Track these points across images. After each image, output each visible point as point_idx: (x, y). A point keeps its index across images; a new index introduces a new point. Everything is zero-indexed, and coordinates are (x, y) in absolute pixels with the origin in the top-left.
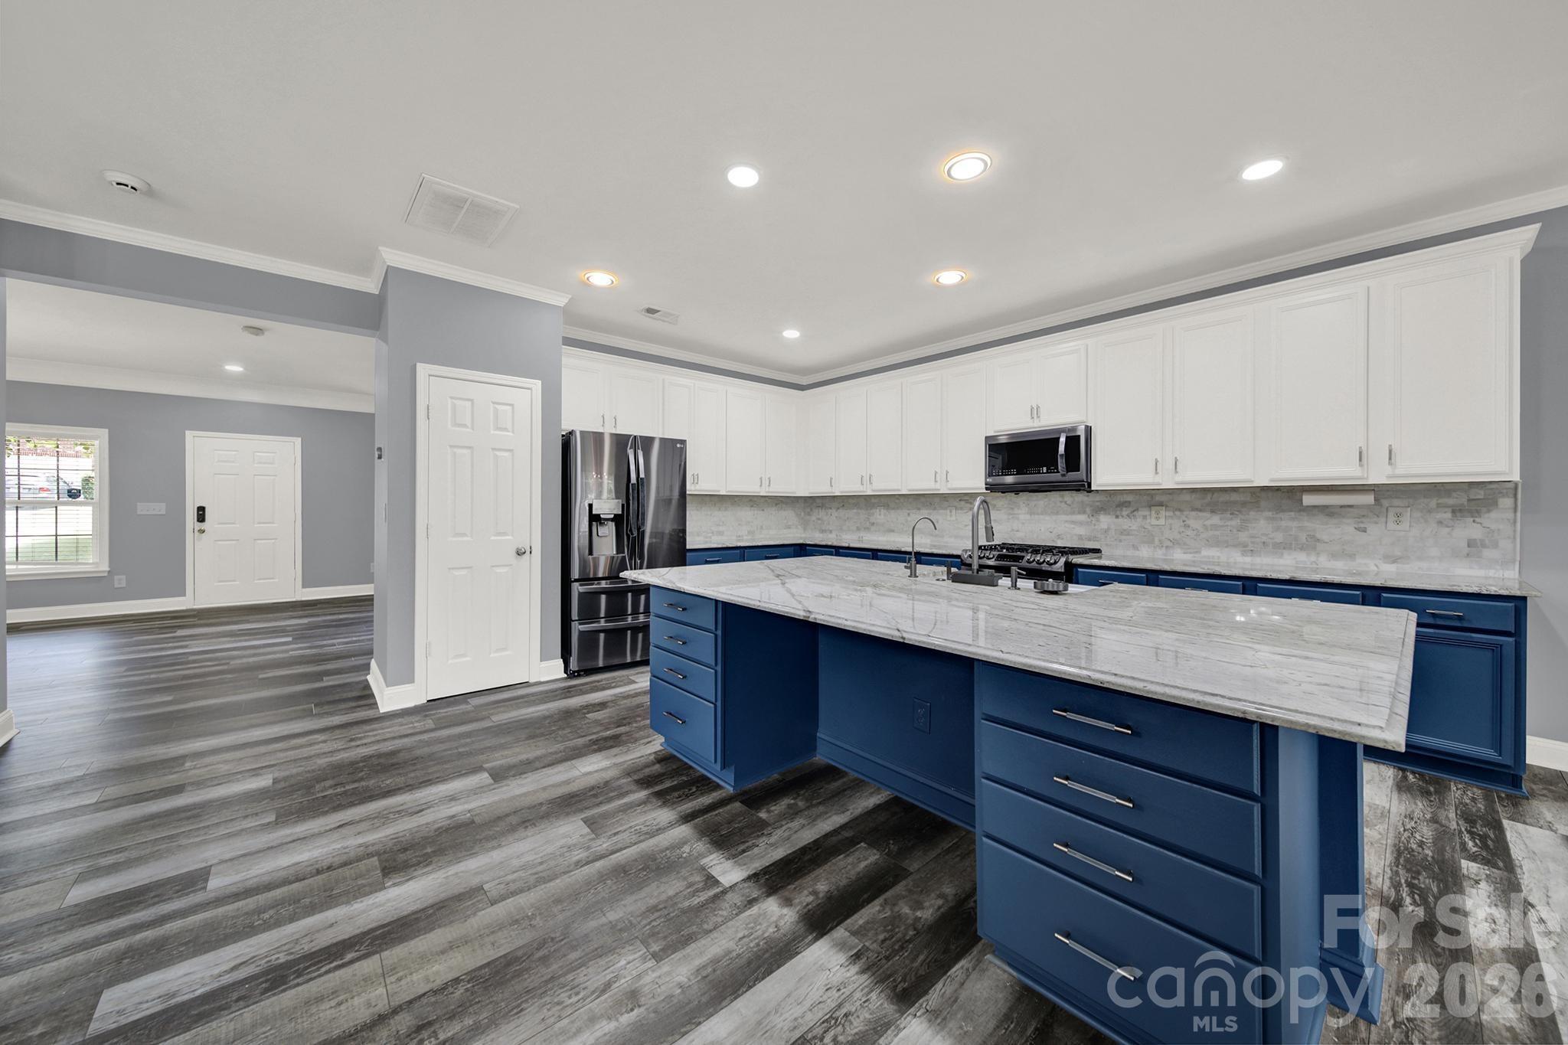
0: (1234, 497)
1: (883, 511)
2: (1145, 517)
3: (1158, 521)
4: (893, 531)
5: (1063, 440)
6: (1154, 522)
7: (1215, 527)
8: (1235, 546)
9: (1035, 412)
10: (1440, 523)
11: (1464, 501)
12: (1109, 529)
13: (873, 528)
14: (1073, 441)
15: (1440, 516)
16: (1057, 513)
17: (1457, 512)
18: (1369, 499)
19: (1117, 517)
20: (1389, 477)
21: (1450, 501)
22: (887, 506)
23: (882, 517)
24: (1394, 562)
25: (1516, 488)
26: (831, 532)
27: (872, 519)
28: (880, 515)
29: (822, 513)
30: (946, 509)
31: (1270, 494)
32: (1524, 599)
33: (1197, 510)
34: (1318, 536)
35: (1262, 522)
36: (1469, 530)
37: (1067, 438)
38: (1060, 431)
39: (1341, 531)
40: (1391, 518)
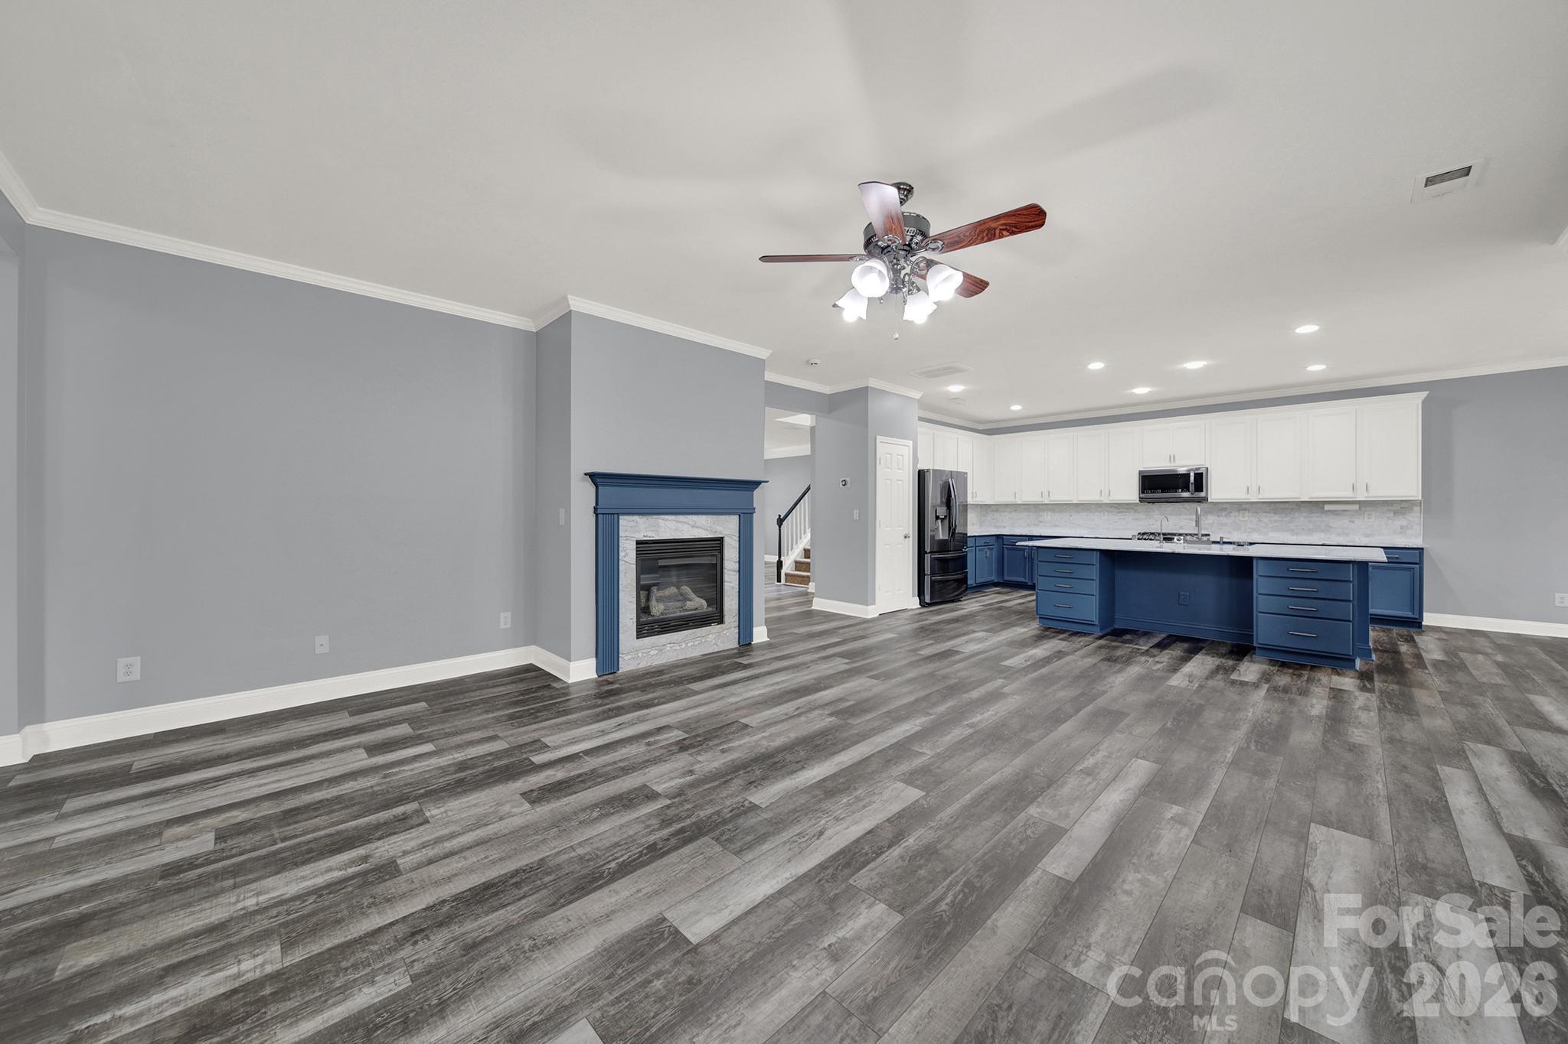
0: (1287, 505)
1: (1049, 513)
2: (1236, 516)
3: (1246, 518)
4: (1058, 526)
5: (1192, 474)
6: (1241, 519)
7: (1276, 521)
8: (1287, 531)
9: (1172, 458)
10: (1388, 518)
11: (1399, 508)
12: (1213, 523)
13: (1041, 524)
14: (1199, 477)
15: (1388, 515)
16: (1180, 514)
17: (1396, 513)
18: (1356, 507)
19: (1219, 516)
20: (1366, 497)
21: (1393, 508)
22: (1053, 511)
23: (1049, 517)
24: (1368, 537)
25: (1421, 503)
26: (1005, 527)
27: (1040, 519)
28: (1047, 516)
29: (996, 515)
30: (1100, 512)
31: (1306, 505)
32: (1423, 549)
33: (1266, 512)
34: (1331, 524)
35: (1302, 519)
36: (1401, 521)
37: (1195, 474)
38: (1190, 470)
39: (1343, 522)
40: (1366, 516)
